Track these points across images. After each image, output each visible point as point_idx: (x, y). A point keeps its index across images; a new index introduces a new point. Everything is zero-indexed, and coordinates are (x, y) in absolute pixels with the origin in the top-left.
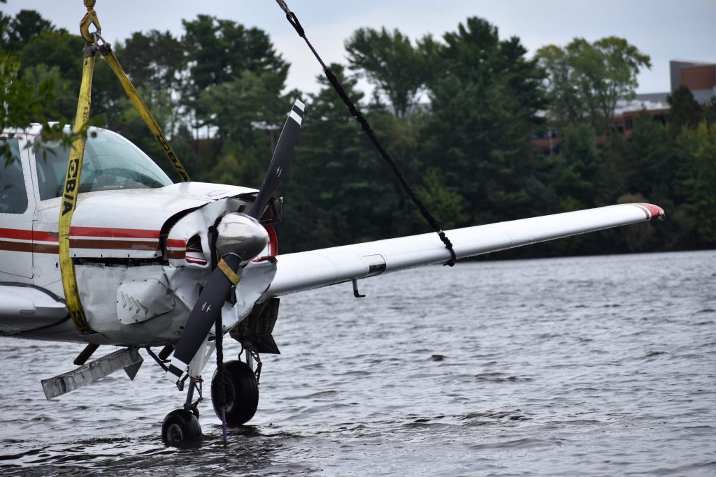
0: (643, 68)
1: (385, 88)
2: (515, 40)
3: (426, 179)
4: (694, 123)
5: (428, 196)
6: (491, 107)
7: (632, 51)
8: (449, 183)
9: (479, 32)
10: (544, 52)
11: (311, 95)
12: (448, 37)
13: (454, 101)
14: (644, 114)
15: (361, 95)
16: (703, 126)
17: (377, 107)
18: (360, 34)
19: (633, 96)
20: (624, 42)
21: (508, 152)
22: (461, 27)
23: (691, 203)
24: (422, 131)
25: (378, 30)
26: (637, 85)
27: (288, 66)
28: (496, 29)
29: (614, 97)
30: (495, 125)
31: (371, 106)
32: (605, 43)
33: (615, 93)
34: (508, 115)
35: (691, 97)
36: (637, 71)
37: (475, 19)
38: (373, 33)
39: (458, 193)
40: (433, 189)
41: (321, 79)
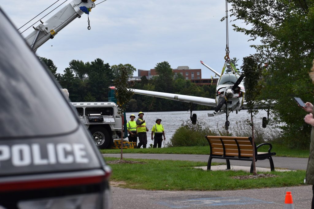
0: (134, 71)
1: (78, 73)
2: (108, 64)
3: (88, 94)
4: (147, 84)
6: (103, 78)
7: (132, 67)
8: (93, 95)
9: (99, 62)
10: (113, 67)
11: (62, 75)
12: (92, 63)
13: (94, 77)
14: (136, 81)
15: (74, 75)
16: (148, 84)
17: (77, 78)
18: (73, 61)
19: (132, 77)
20: (131, 65)
21: (106, 89)
22: (95, 60)
23: (146, 101)
24: (87, 84)
25: (77, 60)
26: (133, 75)
27: (57, 68)
28: (103, 61)
29: (128, 77)
30: (103, 82)
31: (75, 78)
32: (126, 65)
33: (128, 76)
34: (107, 80)
35: (146, 78)
36: (133, 72)
37: (98, 59)
38: (75, 61)
39: (95, 98)
40: (89, 96)
41: (65, 71)
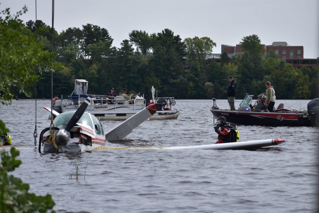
0: (214, 47)
1: (140, 47)
2: (178, 36)
3: (150, 74)
4: (228, 62)
5: (151, 79)
6: (170, 55)
7: (211, 41)
8: (157, 76)
9: (168, 33)
10: (186, 40)
11: (119, 49)
12: (159, 34)
13: (160, 52)
14: (214, 59)
15: (134, 49)
16: (230, 64)
17: (137, 53)
18: (134, 31)
19: (211, 54)
20: (209, 39)
21: (174, 68)
22: (163, 31)
23: (225, 86)
24: (150, 61)
25: (139, 31)
26: (212, 51)
27: (113, 40)
28: (173, 33)
29: (205, 54)
30: (171, 60)
31: (136, 53)
32: (204, 38)
33: (206, 53)
34: (175, 57)
35: (227, 56)
36: (212, 47)
37: (167, 29)
38: (137, 32)
39: (159, 79)
40: (152, 77)
41: (122, 44)
